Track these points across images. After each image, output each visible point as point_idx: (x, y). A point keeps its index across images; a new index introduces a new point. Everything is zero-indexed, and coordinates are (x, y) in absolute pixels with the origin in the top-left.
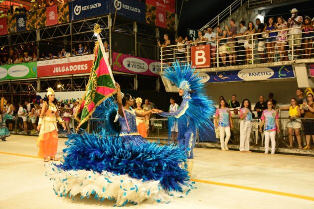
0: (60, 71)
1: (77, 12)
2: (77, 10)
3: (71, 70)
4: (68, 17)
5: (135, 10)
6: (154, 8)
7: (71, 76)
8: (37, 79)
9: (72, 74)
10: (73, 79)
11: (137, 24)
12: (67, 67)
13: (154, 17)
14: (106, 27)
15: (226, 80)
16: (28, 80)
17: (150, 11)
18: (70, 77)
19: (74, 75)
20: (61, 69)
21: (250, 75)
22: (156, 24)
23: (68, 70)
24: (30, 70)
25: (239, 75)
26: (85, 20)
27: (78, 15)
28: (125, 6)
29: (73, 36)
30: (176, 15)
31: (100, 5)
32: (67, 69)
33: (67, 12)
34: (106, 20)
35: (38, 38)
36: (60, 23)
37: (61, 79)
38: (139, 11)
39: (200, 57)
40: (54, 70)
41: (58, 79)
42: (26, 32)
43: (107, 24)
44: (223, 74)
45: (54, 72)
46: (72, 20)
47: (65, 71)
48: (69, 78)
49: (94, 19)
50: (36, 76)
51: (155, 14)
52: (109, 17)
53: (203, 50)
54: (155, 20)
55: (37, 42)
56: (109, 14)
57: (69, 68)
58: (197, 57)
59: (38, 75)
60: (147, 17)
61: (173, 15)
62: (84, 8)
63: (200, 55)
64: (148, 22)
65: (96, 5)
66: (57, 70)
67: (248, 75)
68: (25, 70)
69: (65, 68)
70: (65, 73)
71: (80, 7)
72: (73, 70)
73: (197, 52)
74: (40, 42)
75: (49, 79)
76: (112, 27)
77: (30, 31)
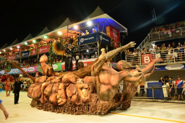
1: (82, 41)
2: (82, 40)
4: (77, 43)
5: (107, 40)
6: (113, 40)
11: (108, 46)
13: (113, 44)
14: (96, 47)
15: (159, 70)
17: (112, 41)
21: (172, 67)
22: (114, 47)
24: (58, 67)
25: (166, 68)
26: (86, 44)
27: (82, 43)
28: (103, 39)
29: (80, 51)
30: (120, 44)
31: (93, 38)
33: (77, 41)
34: (96, 44)
36: (73, 46)
38: (108, 41)
39: (147, 59)
43: (97, 46)
44: (157, 67)
46: (80, 44)
49: (90, 43)
50: (61, 69)
51: (114, 42)
52: (98, 43)
53: (148, 56)
54: (114, 45)
56: (98, 41)
58: (145, 60)
60: (111, 44)
61: (119, 43)
62: (85, 39)
63: (147, 58)
64: (111, 46)
65: (91, 38)
67: (170, 67)
68: (56, 66)
71: (83, 39)
73: (145, 57)
76: (99, 47)
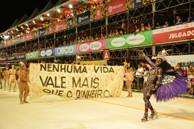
0: (176, 37)
3: (188, 35)
7: (189, 40)
8: (153, 46)
9: (190, 39)
10: (191, 44)
12: (184, 33)
16: (144, 47)
18: (188, 42)
19: (191, 40)
20: (177, 35)
23: (186, 35)
24: (146, 38)
29: (192, 3)
32: (184, 34)
35: (154, 10)
37: (177, 44)
40: (170, 36)
41: (174, 44)
42: (142, 6)
45: (170, 38)
47: (182, 37)
48: (186, 43)
55: (152, 14)
57: (186, 33)
59: (153, 42)
66: (173, 36)
68: (141, 39)
69: (182, 34)
70: (182, 38)
72: (191, 35)
74: (155, 13)
75: (165, 44)
77: (146, 5)
